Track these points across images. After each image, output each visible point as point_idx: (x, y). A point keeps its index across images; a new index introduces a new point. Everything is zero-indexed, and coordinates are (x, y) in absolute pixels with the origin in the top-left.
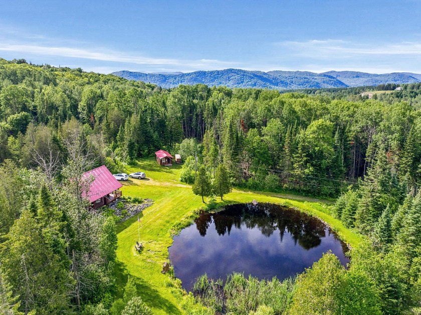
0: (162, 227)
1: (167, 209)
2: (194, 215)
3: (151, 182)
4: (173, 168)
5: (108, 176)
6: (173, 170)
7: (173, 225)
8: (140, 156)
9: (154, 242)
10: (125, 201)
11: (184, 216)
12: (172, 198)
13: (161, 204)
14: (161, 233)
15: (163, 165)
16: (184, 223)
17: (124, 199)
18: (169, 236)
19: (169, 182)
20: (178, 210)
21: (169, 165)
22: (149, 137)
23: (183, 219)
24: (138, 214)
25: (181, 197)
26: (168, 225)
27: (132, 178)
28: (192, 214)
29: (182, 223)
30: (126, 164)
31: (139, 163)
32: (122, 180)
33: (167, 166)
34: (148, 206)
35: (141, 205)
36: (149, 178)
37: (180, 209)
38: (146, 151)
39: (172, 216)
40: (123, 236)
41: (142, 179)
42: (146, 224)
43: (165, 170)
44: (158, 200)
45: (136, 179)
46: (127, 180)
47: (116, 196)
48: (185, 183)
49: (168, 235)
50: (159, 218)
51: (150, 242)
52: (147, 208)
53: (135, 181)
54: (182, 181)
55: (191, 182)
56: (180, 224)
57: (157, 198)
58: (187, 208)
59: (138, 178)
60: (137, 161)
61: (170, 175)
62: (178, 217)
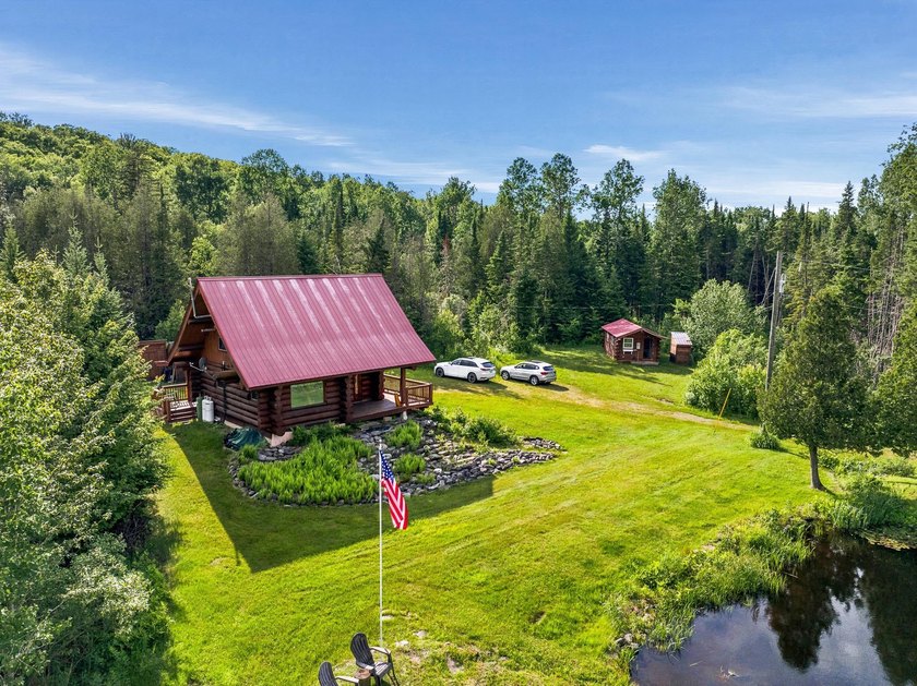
0: (573, 570)
1: (619, 487)
2: (774, 538)
3: (573, 395)
4: (661, 371)
5: (380, 310)
6: (660, 376)
7: (643, 572)
8: (554, 338)
9: (484, 667)
10: (439, 425)
11: (715, 533)
12: (651, 448)
13: (592, 465)
14: (559, 607)
15: (624, 360)
16: (717, 576)
17: (438, 418)
18: (610, 640)
19: (642, 402)
20: (674, 498)
21: (647, 363)
22: (590, 285)
23: (710, 550)
24: (473, 483)
25: (695, 451)
26: (613, 564)
27: (510, 379)
28: (760, 530)
29: (702, 571)
30: (505, 350)
31: (546, 353)
32: (472, 378)
33: (641, 366)
34: (529, 460)
35: (501, 453)
36: (567, 386)
37: (688, 498)
38: (575, 322)
39: (646, 520)
40: (331, 573)
41: (541, 384)
42: (484, 536)
43: (631, 373)
44: (583, 449)
45: (518, 384)
46: (486, 382)
47: (405, 400)
48: (709, 413)
49: (601, 631)
50: (566, 519)
51: (459, 661)
52: (524, 470)
53: (512, 387)
54: (694, 403)
55: (736, 411)
56: (687, 573)
57: (581, 441)
58: (728, 501)
59: (528, 382)
60: (542, 349)
61: (649, 384)
62: (674, 531)
